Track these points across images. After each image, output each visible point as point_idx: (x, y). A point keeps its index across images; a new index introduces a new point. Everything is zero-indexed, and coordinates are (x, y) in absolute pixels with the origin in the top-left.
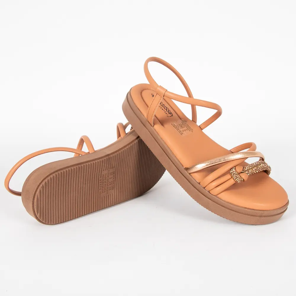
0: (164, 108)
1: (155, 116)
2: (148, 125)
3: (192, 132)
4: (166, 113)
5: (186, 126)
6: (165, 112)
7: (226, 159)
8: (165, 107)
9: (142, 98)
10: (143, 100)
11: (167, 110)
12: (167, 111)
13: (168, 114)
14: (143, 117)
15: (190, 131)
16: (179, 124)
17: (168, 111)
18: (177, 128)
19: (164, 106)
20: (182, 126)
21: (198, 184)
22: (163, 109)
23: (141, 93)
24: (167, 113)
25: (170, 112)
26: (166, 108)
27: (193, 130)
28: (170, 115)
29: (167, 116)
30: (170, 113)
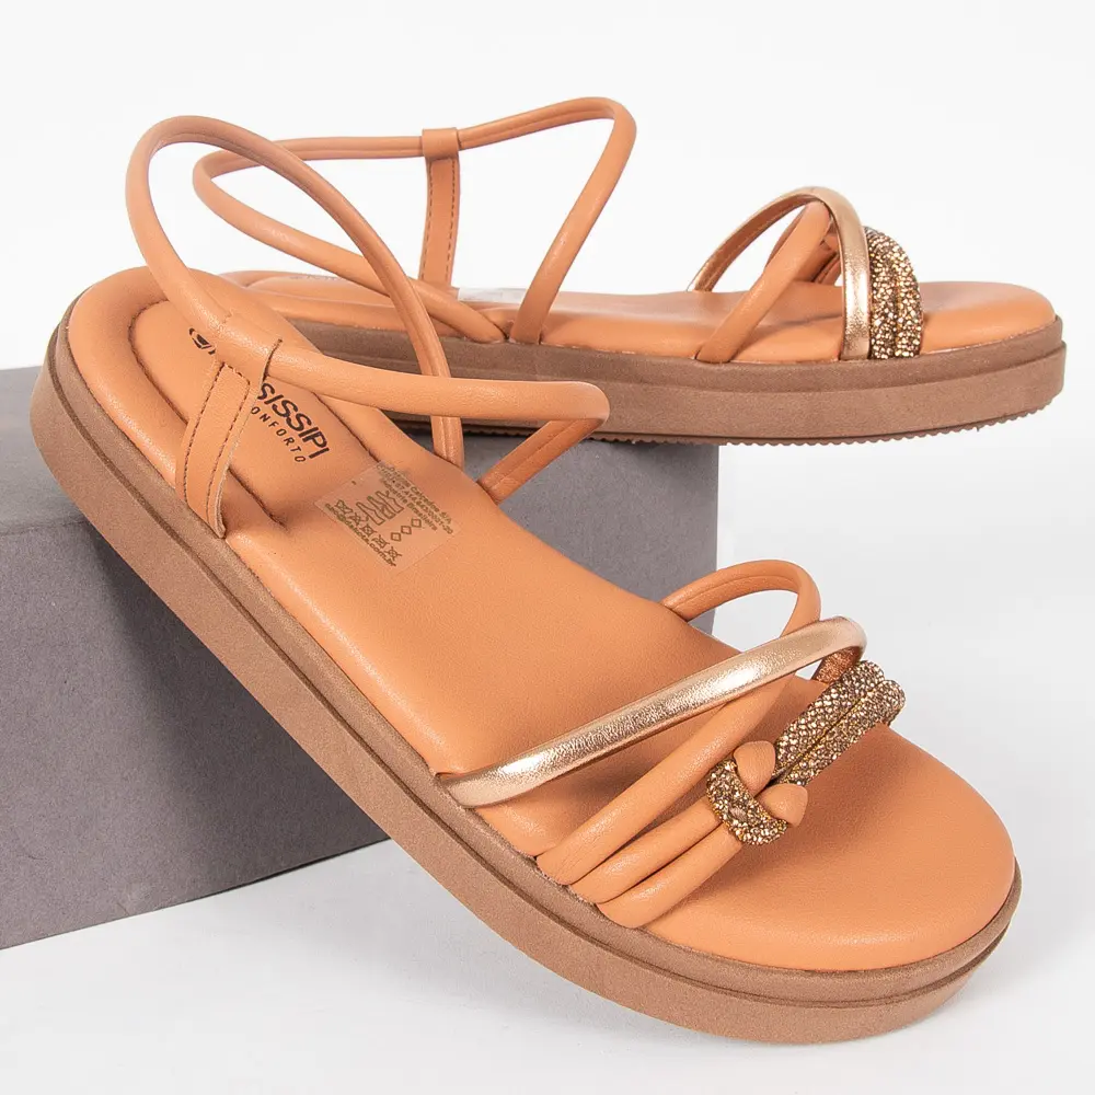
0: (274, 407)
1: (230, 470)
2: (192, 531)
3: (449, 531)
4: (289, 441)
5: (410, 501)
6: (281, 432)
7: (671, 707)
8: (278, 403)
9: (140, 362)
10: (149, 376)
11: (293, 415)
12: (289, 421)
13: (299, 441)
14: (159, 482)
15: (435, 528)
16: (369, 498)
17: (295, 423)
18: (363, 524)
19: (270, 396)
20: (385, 506)
21: (527, 868)
22: (265, 418)
23: (131, 328)
24: (295, 434)
25: (307, 427)
26: (284, 403)
27: (449, 521)
28: (311, 447)
29: (298, 453)
30: (312, 435)
